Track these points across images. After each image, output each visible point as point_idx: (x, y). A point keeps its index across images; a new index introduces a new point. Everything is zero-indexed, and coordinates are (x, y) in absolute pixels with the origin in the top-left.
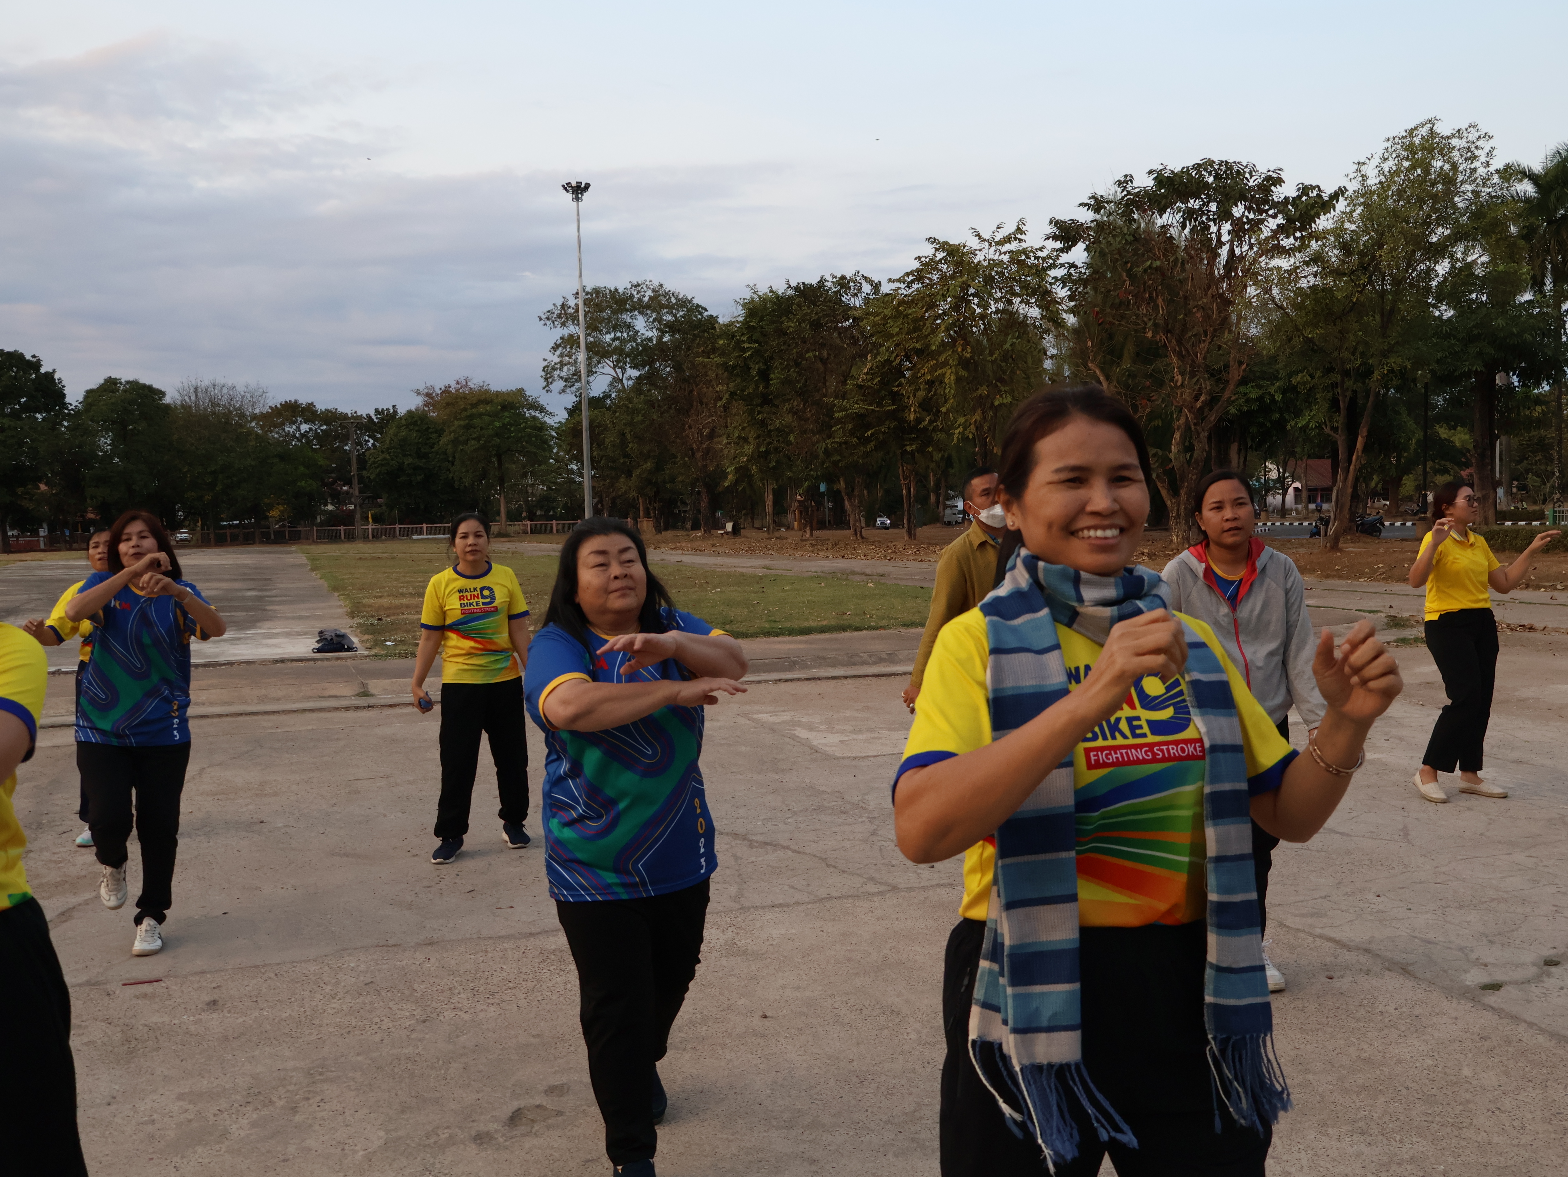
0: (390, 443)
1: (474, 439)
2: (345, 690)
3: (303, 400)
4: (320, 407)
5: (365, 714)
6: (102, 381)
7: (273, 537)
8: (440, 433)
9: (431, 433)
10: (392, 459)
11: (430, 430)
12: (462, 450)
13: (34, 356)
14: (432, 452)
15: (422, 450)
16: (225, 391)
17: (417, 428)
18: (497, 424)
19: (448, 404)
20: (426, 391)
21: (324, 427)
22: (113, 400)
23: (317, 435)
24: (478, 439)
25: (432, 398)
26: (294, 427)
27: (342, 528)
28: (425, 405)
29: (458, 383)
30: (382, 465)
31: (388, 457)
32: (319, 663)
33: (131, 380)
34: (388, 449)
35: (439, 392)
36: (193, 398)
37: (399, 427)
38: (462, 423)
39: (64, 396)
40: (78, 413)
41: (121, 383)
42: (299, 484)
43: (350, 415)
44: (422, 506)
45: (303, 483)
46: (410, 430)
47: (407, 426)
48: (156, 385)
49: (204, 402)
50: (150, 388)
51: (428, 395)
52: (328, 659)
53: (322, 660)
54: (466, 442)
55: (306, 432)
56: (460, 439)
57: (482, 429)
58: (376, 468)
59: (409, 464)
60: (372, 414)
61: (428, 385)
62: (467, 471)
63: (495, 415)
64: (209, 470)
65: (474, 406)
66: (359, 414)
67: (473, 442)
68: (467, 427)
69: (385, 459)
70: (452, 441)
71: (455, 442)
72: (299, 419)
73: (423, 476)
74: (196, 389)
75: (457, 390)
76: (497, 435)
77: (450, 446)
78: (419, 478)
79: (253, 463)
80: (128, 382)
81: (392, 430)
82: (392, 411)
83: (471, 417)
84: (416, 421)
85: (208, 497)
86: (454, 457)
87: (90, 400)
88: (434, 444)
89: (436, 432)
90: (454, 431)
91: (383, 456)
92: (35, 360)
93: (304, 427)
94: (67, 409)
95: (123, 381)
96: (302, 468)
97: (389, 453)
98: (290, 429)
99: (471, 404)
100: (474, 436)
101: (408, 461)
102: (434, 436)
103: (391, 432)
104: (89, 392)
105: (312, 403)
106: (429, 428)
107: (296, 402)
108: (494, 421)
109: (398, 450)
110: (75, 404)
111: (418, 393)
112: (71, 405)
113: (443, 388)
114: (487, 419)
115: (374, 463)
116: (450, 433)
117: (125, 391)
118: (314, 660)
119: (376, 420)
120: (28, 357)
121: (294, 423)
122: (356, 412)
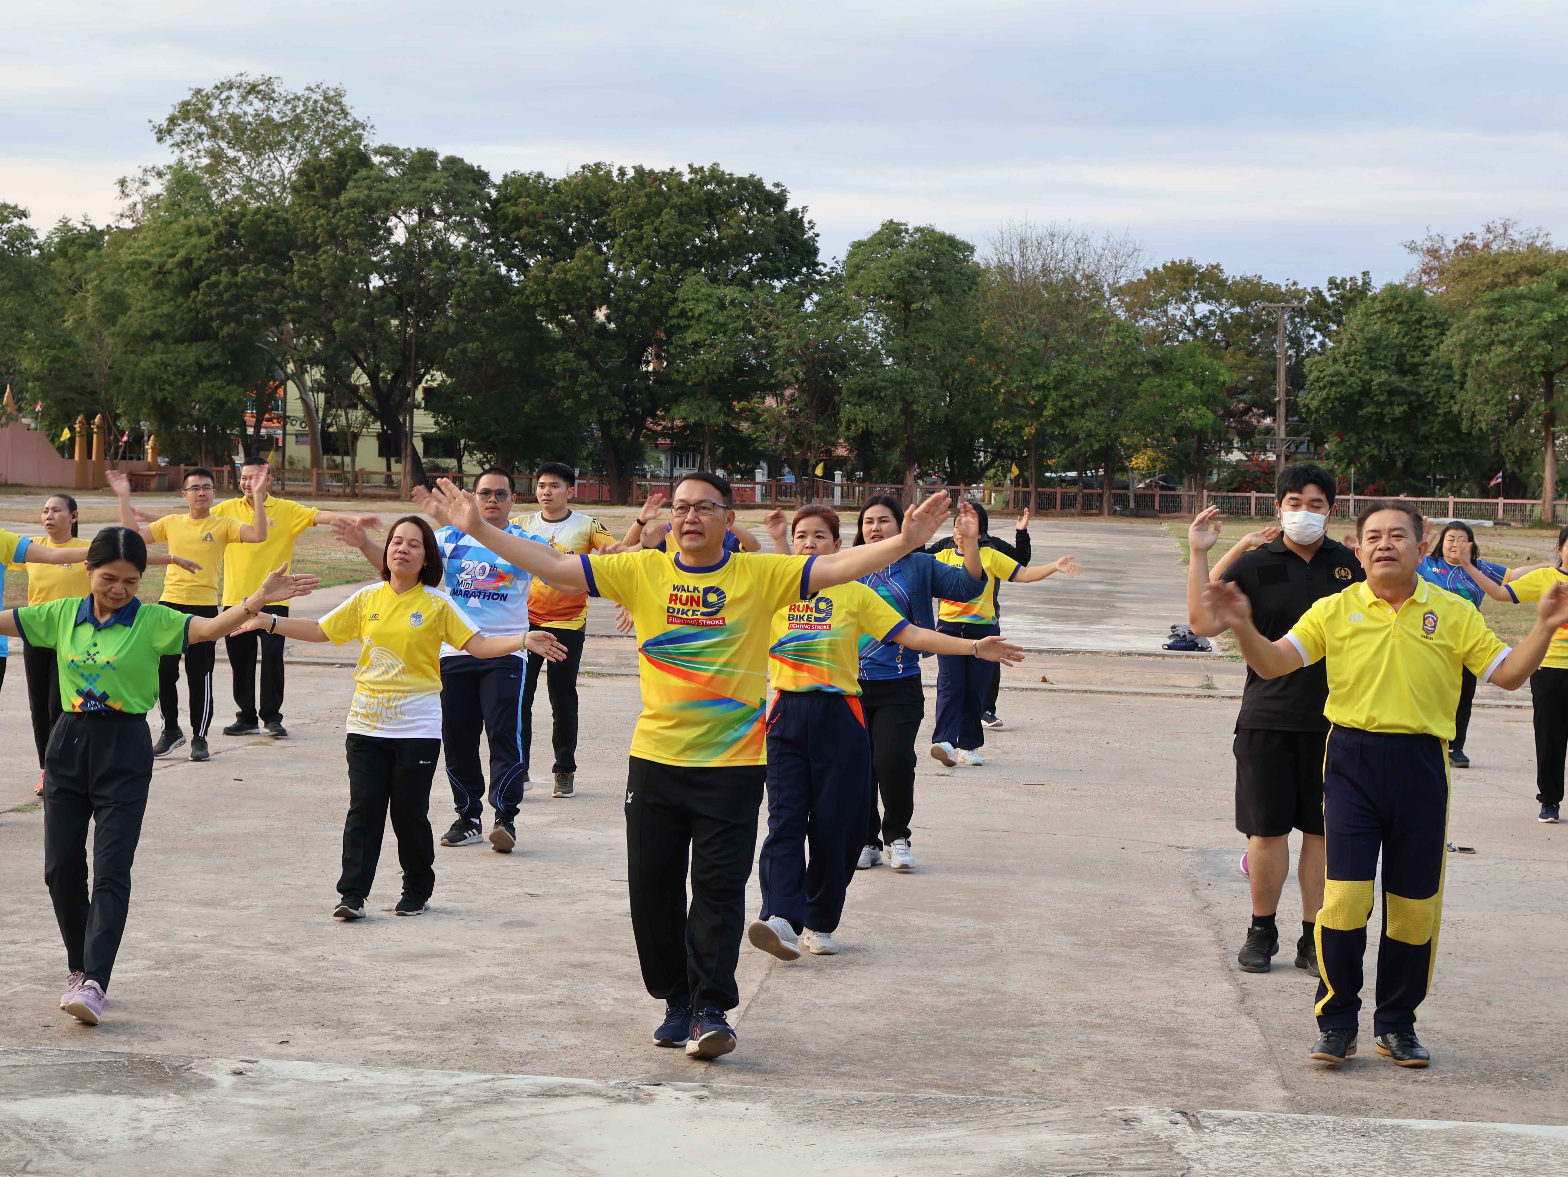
0: (1350, 345)
1: (1502, 342)
2: (1190, 682)
3: (1203, 261)
4: (1232, 272)
5: (1206, 701)
6: (878, 228)
7: (1132, 505)
8: (1442, 327)
9: (1427, 327)
10: (1351, 374)
11: (1424, 324)
12: (1478, 363)
13: (777, 185)
14: (1426, 364)
15: (1408, 358)
16: (1070, 244)
17: (1400, 319)
18: (1548, 316)
19: (1463, 274)
20: (1429, 244)
21: (1237, 310)
22: (893, 260)
23: (1223, 325)
24: (1510, 343)
25: (1438, 258)
26: (1184, 308)
27: (1254, 495)
28: (1424, 271)
29: (1489, 230)
30: (1332, 384)
31: (1343, 369)
32: (1167, 659)
33: (923, 225)
34: (1346, 355)
35: (1453, 247)
36: (1017, 257)
37: (1367, 315)
38: (1483, 311)
39: (815, 251)
40: (836, 281)
41: (907, 231)
42: (1183, 414)
43: (1283, 289)
44: (1399, 464)
45: (1191, 413)
46: (1390, 321)
47: (1384, 312)
48: (961, 236)
49: (1035, 265)
50: (952, 242)
51: (1433, 253)
52: (1178, 657)
53: (1171, 656)
54: (1488, 348)
55: (1205, 316)
56: (1477, 341)
57: (1519, 324)
58: (1321, 389)
59: (1380, 384)
60: (1324, 288)
61: (1433, 233)
62: (1487, 402)
63: (1546, 299)
64: (1034, 383)
65: (1511, 279)
66: (1300, 287)
67: (1500, 349)
68: (1491, 320)
69: (1338, 373)
70: (1462, 346)
71: (1468, 347)
72: (1194, 294)
73: (1405, 407)
74: (1023, 241)
75: (1487, 246)
76: (1547, 337)
77: (1457, 355)
78: (1398, 411)
79: (1109, 373)
80: (918, 230)
81: (1354, 319)
82: (1360, 283)
83: (1500, 301)
84: (1400, 305)
85: (1029, 431)
86: (1464, 375)
87: (857, 260)
88: (1431, 347)
89: (1436, 325)
90: (1467, 327)
91: (1337, 367)
92: (776, 191)
93: (1202, 309)
94: (819, 273)
95: (910, 227)
96: (1190, 386)
97: (1347, 363)
98: (1177, 311)
99: (1506, 275)
100: (1504, 336)
101: (1381, 377)
102: (1432, 332)
103: (1354, 323)
104: (858, 246)
105: (1217, 267)
106: (1423, 318)
107: (1190, 263)
108: (1544, 310)
109: (1364, 358)
110: (831, 264)
111: (1412, 248)
112: (825, 265)
113: (1461, 240)
114: (1530, 306)
115: (1318, 379)
116: (1460, 330)
117: (913, 245)
118: (1163, 656)
119: (1330, 300)
120: (769, 186)
121: (1184, 300)
122: (1295, 284)
